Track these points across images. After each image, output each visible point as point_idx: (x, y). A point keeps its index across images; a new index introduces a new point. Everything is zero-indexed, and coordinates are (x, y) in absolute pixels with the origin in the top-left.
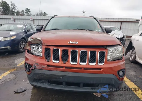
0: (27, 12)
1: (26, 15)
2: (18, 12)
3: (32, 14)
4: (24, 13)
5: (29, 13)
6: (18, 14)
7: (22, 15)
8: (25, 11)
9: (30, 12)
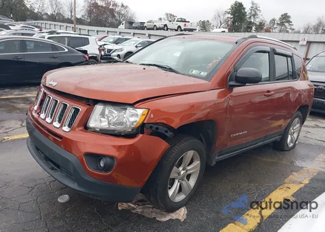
0: (282, 24)
1: (277, 30)
2: (261, 23)
3: (293, 27)
4: (275, 26)
5: (287, 24)
6: (260, 27)
7: (268, 31)
8: (278, 21)
9: (289, 22)
